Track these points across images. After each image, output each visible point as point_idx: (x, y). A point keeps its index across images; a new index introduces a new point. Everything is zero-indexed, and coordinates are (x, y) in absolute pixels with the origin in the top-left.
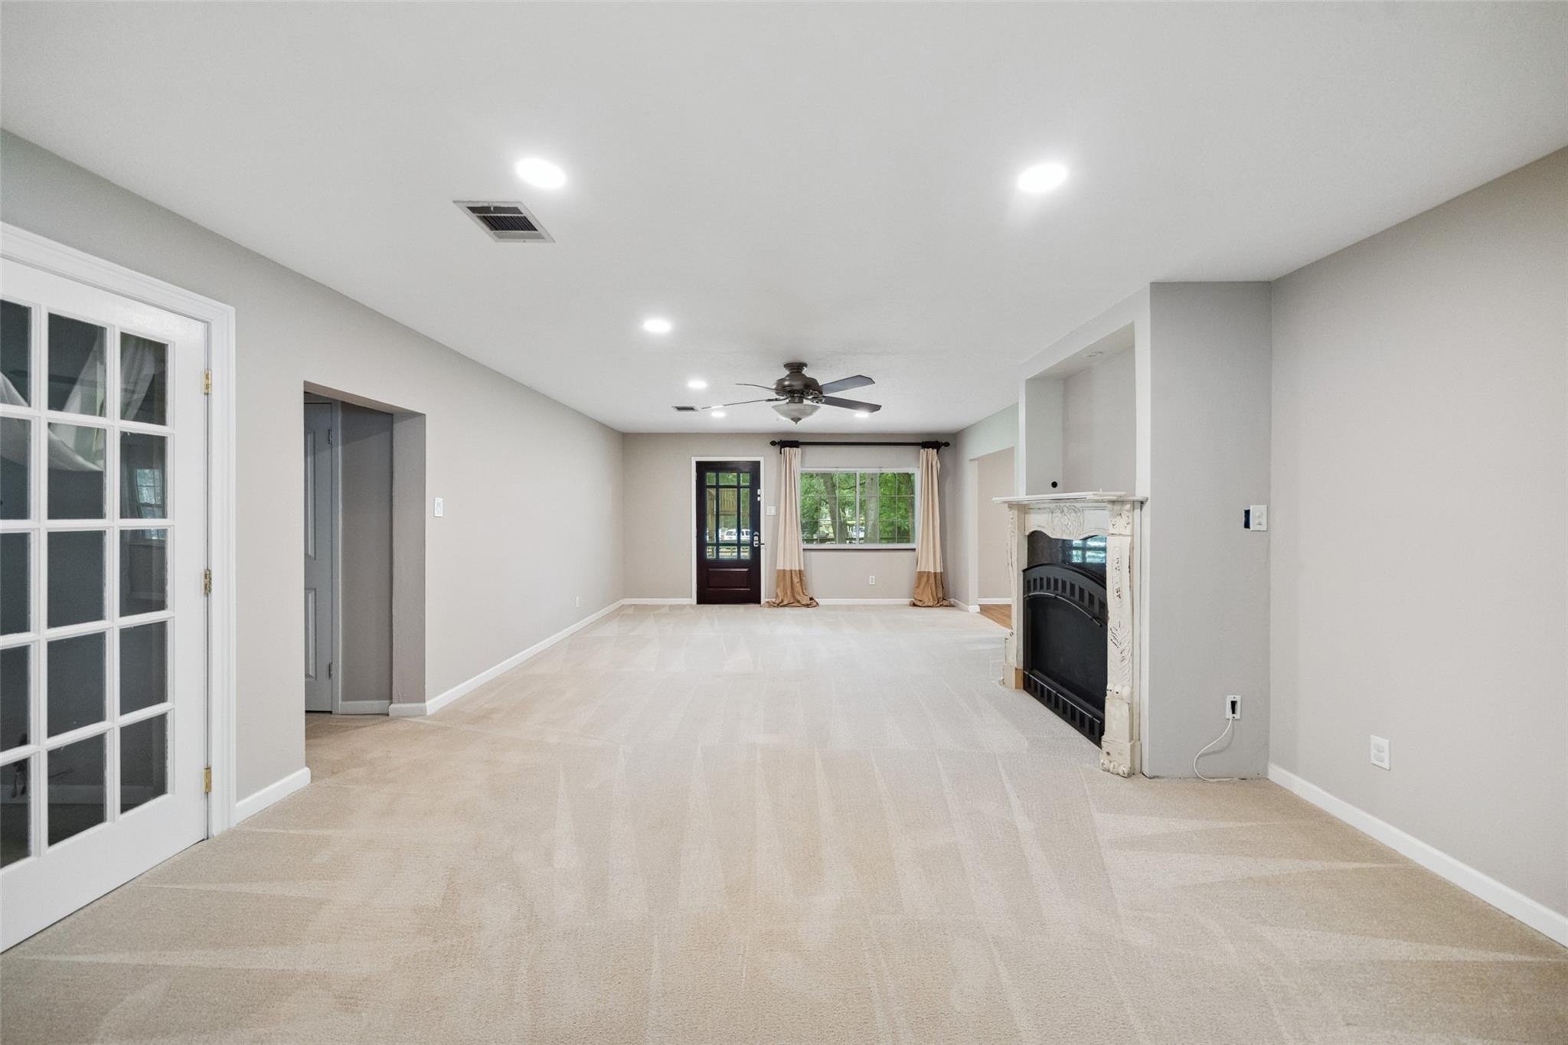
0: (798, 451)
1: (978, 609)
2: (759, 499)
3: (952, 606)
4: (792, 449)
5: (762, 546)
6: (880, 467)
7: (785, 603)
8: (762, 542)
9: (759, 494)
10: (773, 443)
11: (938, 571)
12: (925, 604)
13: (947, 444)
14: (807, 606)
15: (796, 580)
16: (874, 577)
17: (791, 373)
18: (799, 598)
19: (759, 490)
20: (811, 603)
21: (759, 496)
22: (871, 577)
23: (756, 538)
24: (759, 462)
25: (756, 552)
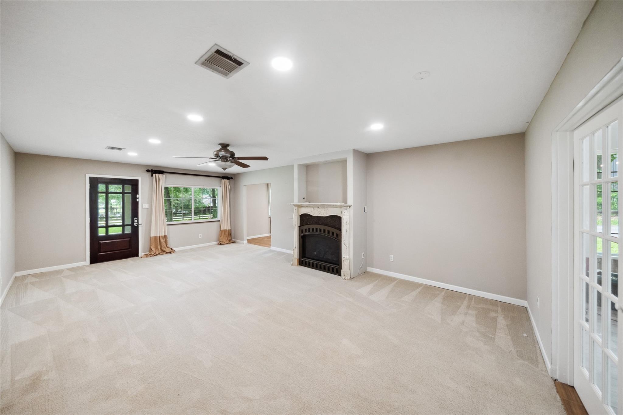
0: (163, 176)
1: (247, 241)
2: (137, 200)
3: (235, 242)
4: (160, 175)
5: (139, 225)
6: (204, 186)
7: (157, 253)
8: (139, 223)
9: (137, 197)
10: (148, 171)
11: (229, 229)
12: (225, 243)
13: (232, 178)
14: (170, 253)
15: (162, 241)
16: (201, 235)
17: (222, 148)
18: (164, 249)
19: (137, 195)
20: (172, 252)
21: (138, 198)
22: (200, 235)
23: (136, 221)
24: (137, 180)
25: (135, 229)
